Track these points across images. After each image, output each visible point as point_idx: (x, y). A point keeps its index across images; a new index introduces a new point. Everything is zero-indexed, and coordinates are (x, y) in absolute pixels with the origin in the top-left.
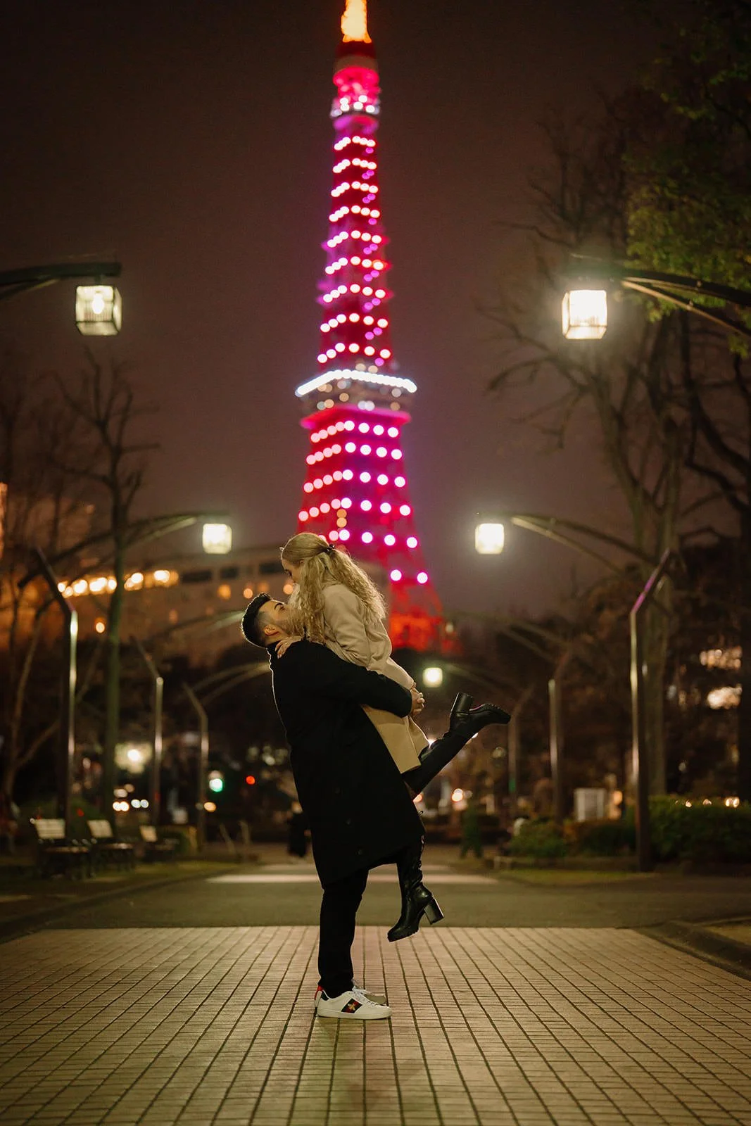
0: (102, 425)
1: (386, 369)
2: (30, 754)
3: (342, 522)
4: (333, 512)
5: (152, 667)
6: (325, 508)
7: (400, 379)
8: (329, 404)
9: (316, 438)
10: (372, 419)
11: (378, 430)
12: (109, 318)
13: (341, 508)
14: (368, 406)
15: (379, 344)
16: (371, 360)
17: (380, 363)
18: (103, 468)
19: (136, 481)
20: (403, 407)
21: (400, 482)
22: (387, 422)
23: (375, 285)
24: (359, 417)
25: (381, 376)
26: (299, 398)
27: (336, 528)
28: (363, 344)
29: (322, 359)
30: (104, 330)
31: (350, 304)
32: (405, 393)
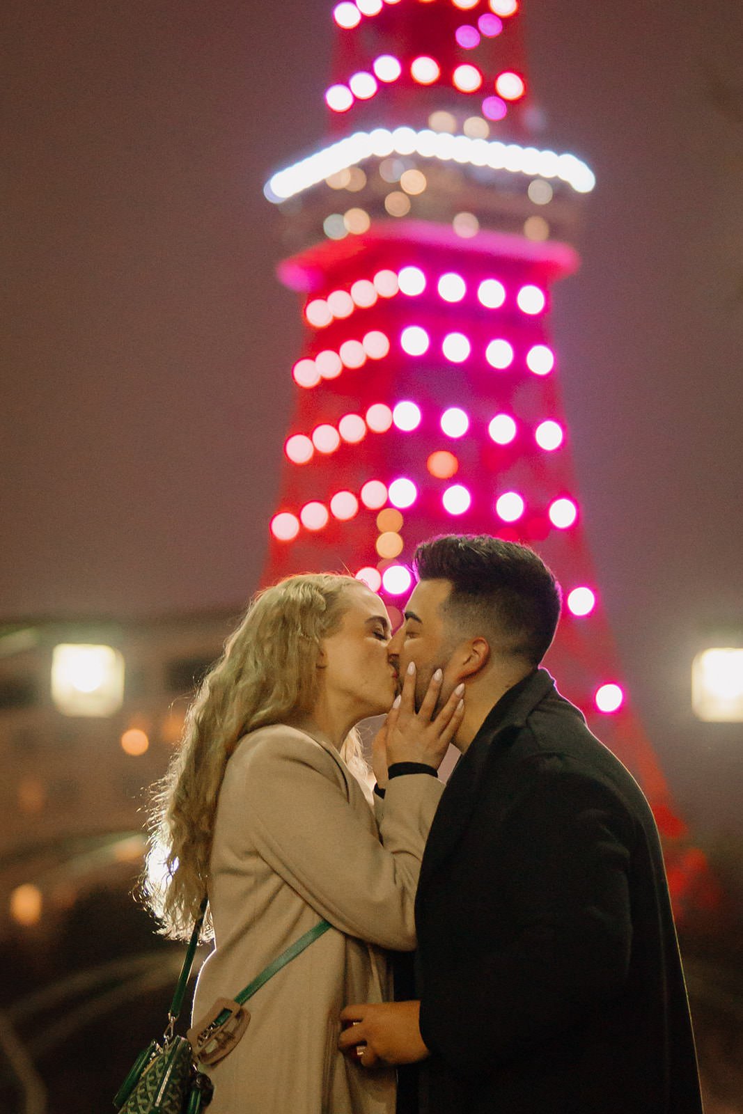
1: (511, 128)
3: (389, 543)
4: (367, 516)
6: (344, 506)
7: (549, 155)
8: (354, 223)
9: (321, 313)
11: (491, 294)
13: (388, 504)
14: (465, 229)
16: (472, 102)
17: (492, 108)
20: (555, 231)
21: (549, 436)
25: (498, 146)
26: (273, 207)
27: (373, 559)
28: (449, 60)
29: (338, 99)
32: (561, 190)
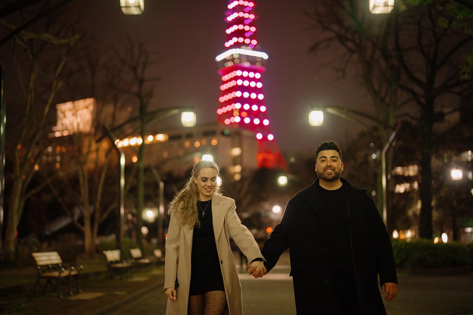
0: (134, 69)
1: (255, 48)
2: (105, 216)
3: (236, 113)
4: (232, 110)
5: (158, 177)
6: (229, 108)
7: (260, 53)
8: (230, 64)
9: (225, 78)
10: (249, 70)
11: (252, 75)
12: (137, 5)
14: (247, 65)
15: (251, 38)
16: (248, 45)
17: (252, 46)
18: (135, 89)
19: (150, 95)
20: (262, 65)
22: (255, 71)
23: (250, 13)
24: (243, 69)
25: (253, 51)
26: (217, 62)
27: (233, 116)
28: (245, 38)
29: (227, 44)
30: (135, 11)
31: (239, 21)
32: (263, 59)
